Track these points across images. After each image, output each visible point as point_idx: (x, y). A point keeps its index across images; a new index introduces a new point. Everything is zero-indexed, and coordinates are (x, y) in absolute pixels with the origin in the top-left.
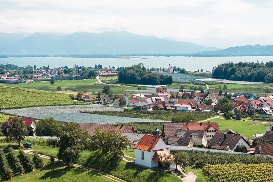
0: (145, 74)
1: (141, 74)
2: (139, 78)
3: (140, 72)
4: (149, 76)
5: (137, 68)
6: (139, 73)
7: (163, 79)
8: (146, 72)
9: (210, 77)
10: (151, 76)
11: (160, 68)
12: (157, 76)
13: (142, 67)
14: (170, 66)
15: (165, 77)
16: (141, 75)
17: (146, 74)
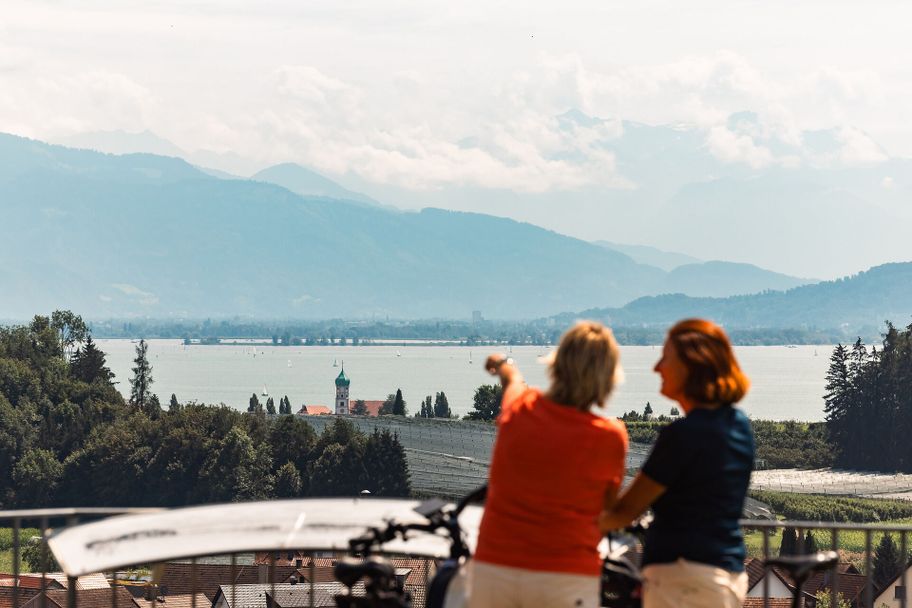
0: (108, 417)
1: (59, 418)
2: (40, 461)
3: (56, 400)
4: (150, 439)
5: (20, 355)
6: (43, 410)
7: (300, 466)
8: (116, 398)
9: (799, 454)
10: (176, 432)
11: (254, 401)
12: (242, 435)
13: (72, 350)
14: (341, 398)
15: (327, 440)
16: (60, 433)
17: (119, 422)
